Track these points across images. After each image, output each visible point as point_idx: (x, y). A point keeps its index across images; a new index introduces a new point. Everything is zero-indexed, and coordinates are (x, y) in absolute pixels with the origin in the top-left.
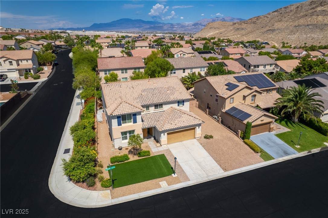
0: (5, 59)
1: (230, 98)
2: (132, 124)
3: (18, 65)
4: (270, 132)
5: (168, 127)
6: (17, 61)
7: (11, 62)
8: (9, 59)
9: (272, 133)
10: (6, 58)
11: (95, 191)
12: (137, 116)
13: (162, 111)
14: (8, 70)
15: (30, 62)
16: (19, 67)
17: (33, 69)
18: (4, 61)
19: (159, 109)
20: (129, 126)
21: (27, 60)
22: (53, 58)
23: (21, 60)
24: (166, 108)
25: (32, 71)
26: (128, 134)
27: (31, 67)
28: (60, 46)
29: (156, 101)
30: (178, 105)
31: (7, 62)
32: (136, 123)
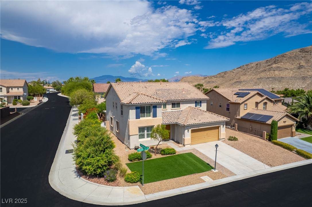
1: (244, 104)
2: (151, 118)
3: (8, 92)
4: (292, 137)
5: (191, 122)
6: (8, 88)
7: (1, 88)
9: (295, 137)
11: (118, 187)
12: (157, 109)
13: (180, 111)
15: (21, 90)
19: (176, 108)
20: (148, 120)
21: (18, 87)
23: (12, 88)
24: (183, 107)
25: (21, 98)
26: (146, 131)
27: (22, 94)
30: (196, 106)
32: (156, 117)
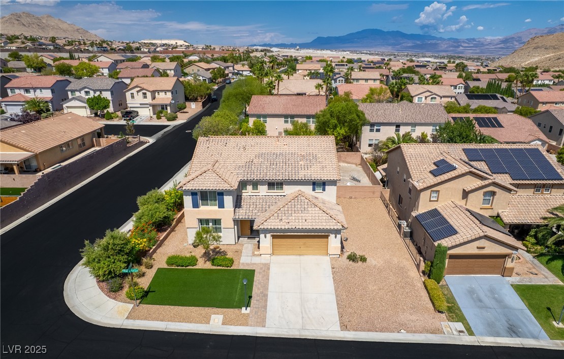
0: (139, 89)
1: (430, 190)
2: (216, 208)
3: (154, 98)
4: (503, 276)
5: (273, 224)
6: (153, 93)
7: (145, 94)
8: (143, 89)
9: (508, 279)
10: (140, 87)
11: (113, 300)
12: (225, 196)
13: (281, 196)
14: (141, 104)
15: (169, 95)
16: (155, 102)
17: (170, 104)
18: (138, 92)
19: (275, 191)
20: (211, 211)
21: (166, 91)
22: (208, 90)
23: (158, 91)
24: (288, 190)
25: (169, 108)
26: (211, 224)
27: (168, 102)
28: (241, 72)
29: (271, 176)
30: (314, 190)
31: (141, 93)
32: (224, 208)
